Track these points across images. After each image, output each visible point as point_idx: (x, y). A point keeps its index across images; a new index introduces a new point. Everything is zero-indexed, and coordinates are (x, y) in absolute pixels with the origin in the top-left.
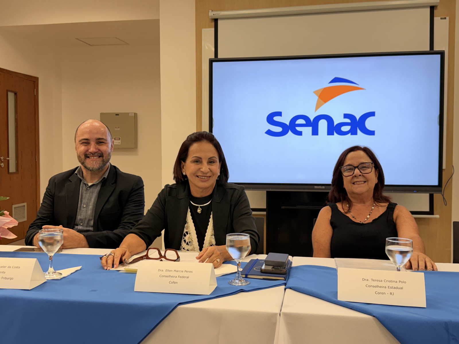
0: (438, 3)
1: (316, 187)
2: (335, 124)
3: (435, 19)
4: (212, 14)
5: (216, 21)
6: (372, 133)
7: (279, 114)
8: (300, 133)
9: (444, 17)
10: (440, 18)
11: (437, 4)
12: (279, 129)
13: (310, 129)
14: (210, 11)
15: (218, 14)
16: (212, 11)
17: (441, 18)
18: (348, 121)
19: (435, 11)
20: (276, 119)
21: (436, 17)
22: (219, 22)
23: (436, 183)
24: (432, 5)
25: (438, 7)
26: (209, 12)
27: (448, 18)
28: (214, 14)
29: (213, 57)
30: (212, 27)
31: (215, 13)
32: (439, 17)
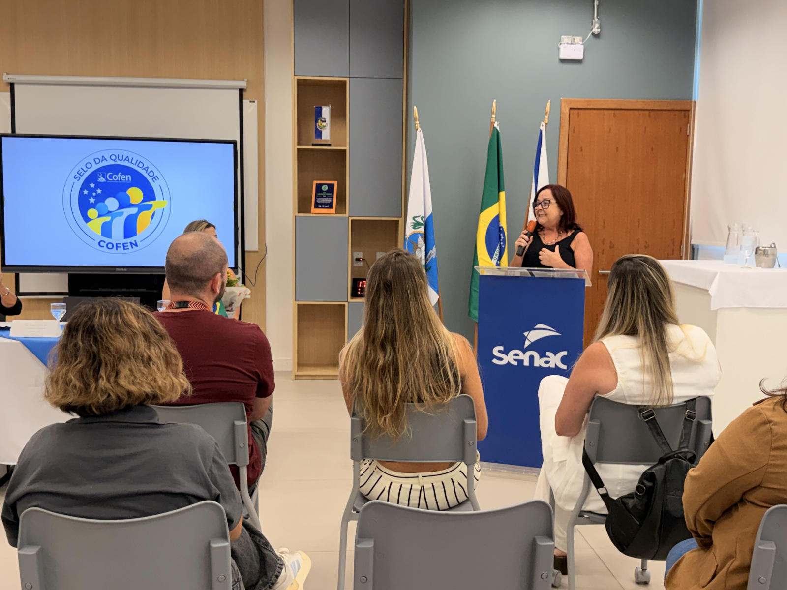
1: (118, 269)
3: (244, 101)
5: (12, 85)
11: (245, 87)
14: (5, 74)
15: (13, 78)
16: (7, 74)
17: (250, 102)
19: (244, 94)
22: (16, 86)
24: (241, 87)
25: (248, 90)
26: (3, 75)
27: (256, 102)
28: (9, 78)
30: (8, 92)
32: (247, 99)
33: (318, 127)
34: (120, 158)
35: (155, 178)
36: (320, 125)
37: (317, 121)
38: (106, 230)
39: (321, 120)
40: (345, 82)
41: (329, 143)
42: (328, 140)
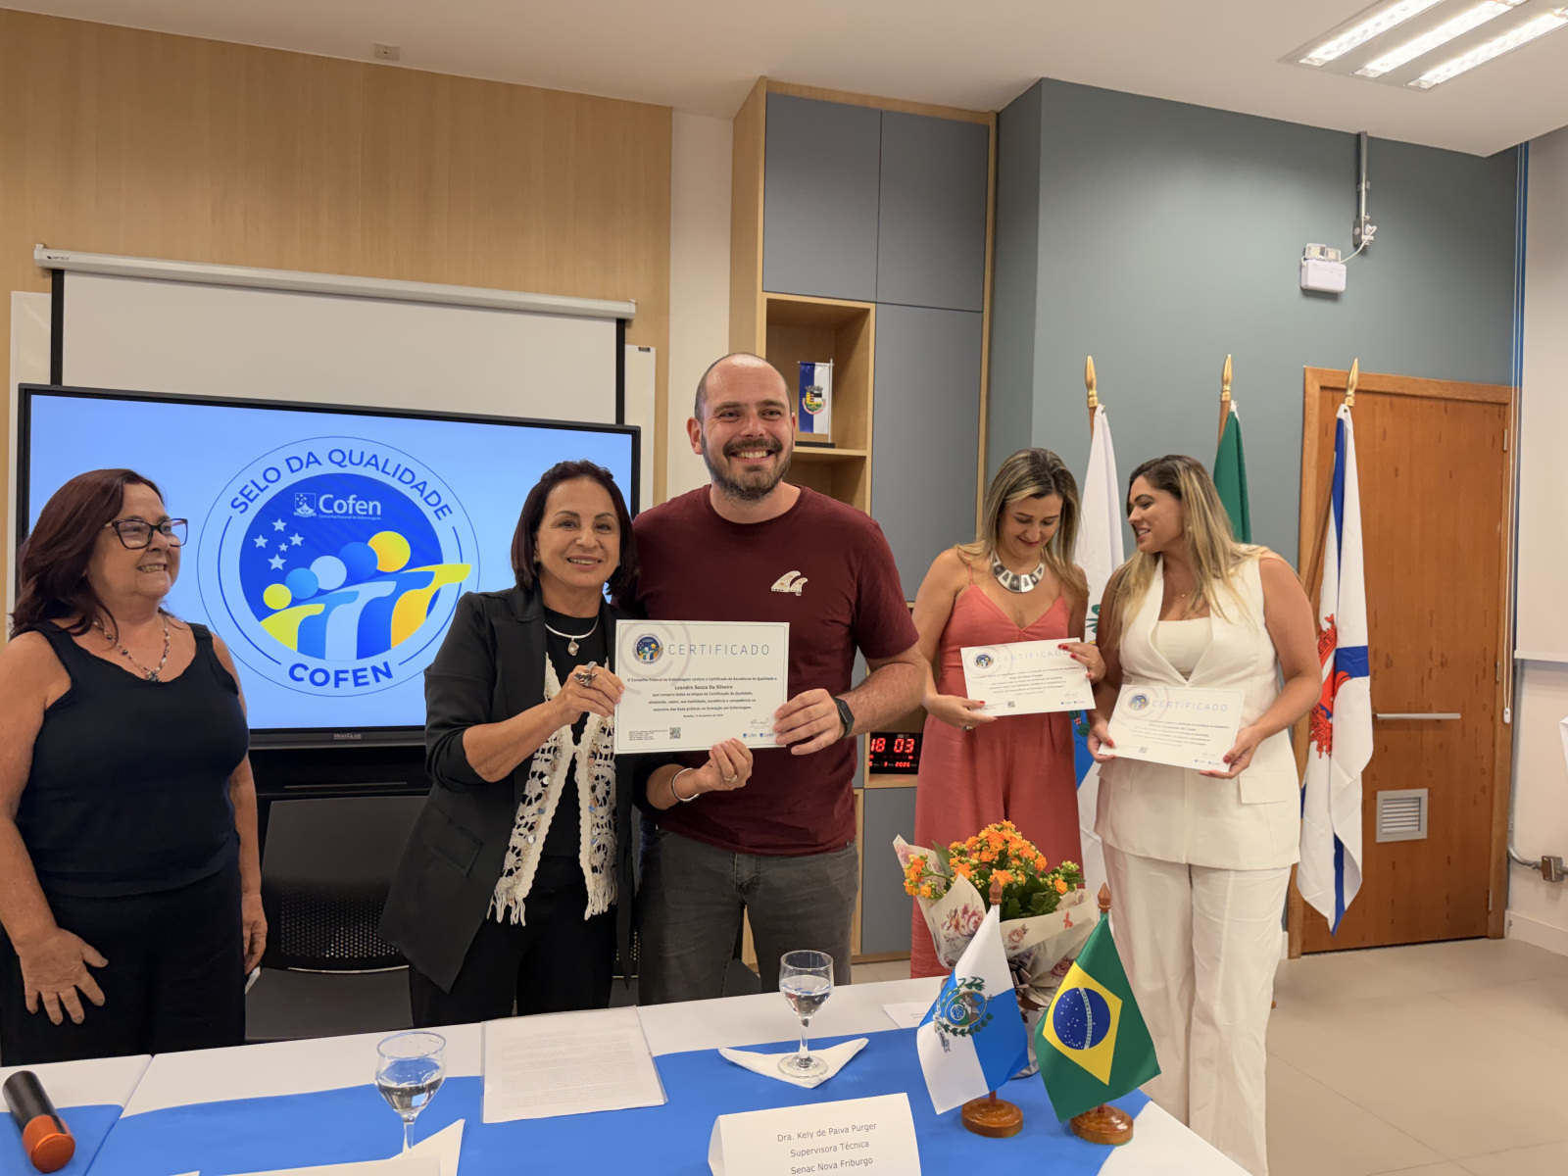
0: (633, 314)
1: (337, 736)
3: (628, 348)
4: (43, 255)
5: (57, 275)
9: (645, 347)
10: (636, 348)
11: (631, 317)
14: (40, 245)
15: (62, 258)
16: (45, 247)
17: (640, 349)
19: (628, 332)
21: (630, 343)
22: (68, 279)
25: (634, 323)
26: (35, 247)
27: (653, 350)
28: (49, 258)
29: (44, 378)
30: (44, 291)
31: (52, 253)
32: (635, 344)
33: (805, 407)
34: (356, 459)
35: (442, 510)
36: (808, 402)
37: (803, 395)
38: (311, 637)
39: (812, 393)
40: (867, 311)
41: (830, 441)
42: (827, 436)
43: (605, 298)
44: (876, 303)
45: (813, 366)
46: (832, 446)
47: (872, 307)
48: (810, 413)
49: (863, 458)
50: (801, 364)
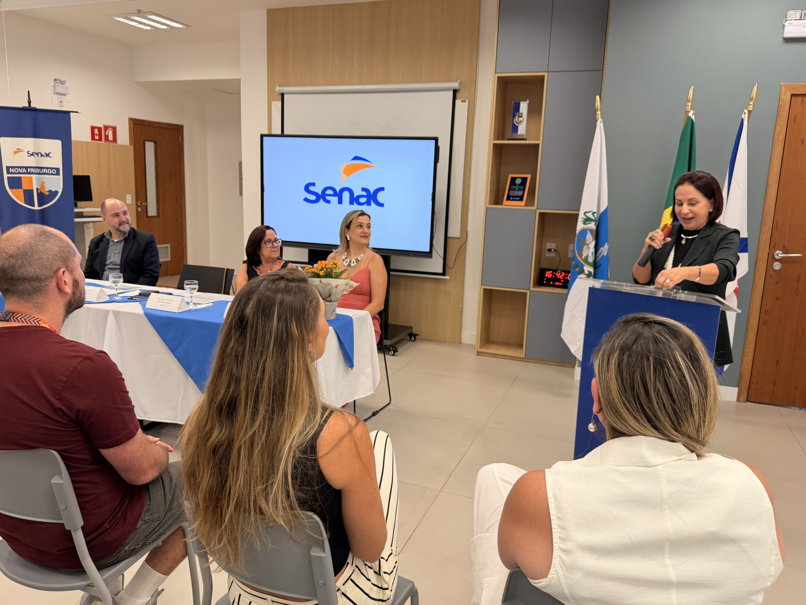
0: (459, 87)
2: (355, 196)
3: (457, 101)
4: (278, 89)
5: (283, 95)
6: (382, 205)
7: (313, 184)
8: (328, 202)
9: (463, 100)
10: (460, 101)
12: (313, 198)
13: (336, 199)
15: (284, 89)
16: (280, 87)
18: (364, 193)
19: (458, 95)
20: (311, 188)
21: (459, 99)
22: (285, 96)
23: (428, 250)
24: (455, 88)
26: (277, 87)
27: (467, 101)
28: (280, 90)
30: (278, 100)
32: (460, 99)
33: (515, 123)
36: (517, 120)
37: (514, 117)
39: (518, 116)
40: (543, 76)
41: (525, 138)
42: (523, 135)
43: (450, 81)
44: (548, 72)
45: (519, 104)
46: (525, 139)
47: (546, 74)
48: (517, 125)
49: (538, 145)
50: (514, 103)
